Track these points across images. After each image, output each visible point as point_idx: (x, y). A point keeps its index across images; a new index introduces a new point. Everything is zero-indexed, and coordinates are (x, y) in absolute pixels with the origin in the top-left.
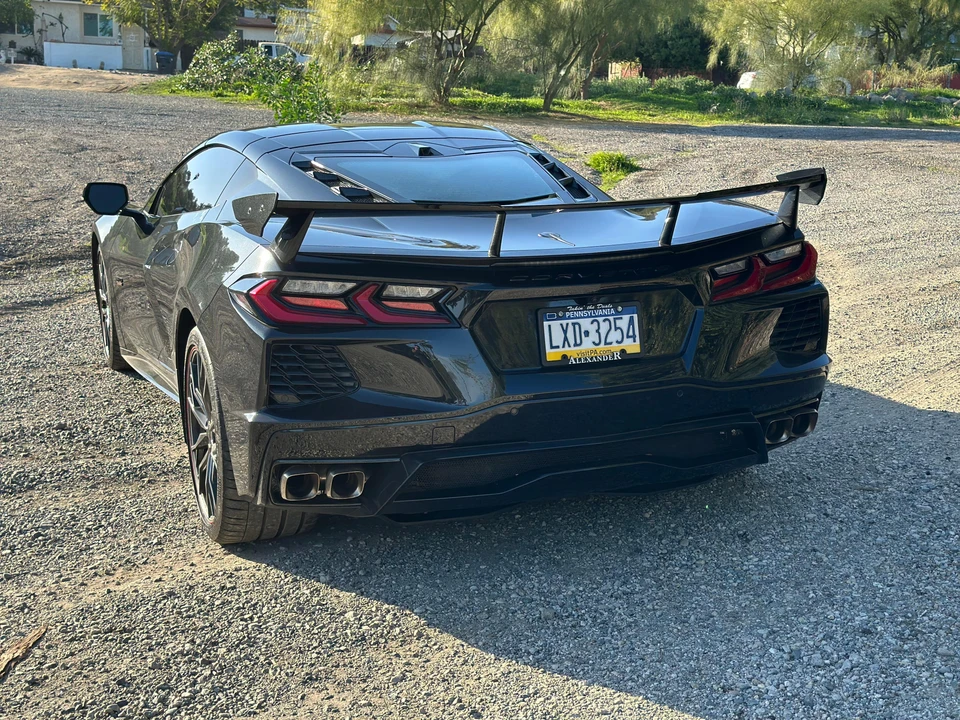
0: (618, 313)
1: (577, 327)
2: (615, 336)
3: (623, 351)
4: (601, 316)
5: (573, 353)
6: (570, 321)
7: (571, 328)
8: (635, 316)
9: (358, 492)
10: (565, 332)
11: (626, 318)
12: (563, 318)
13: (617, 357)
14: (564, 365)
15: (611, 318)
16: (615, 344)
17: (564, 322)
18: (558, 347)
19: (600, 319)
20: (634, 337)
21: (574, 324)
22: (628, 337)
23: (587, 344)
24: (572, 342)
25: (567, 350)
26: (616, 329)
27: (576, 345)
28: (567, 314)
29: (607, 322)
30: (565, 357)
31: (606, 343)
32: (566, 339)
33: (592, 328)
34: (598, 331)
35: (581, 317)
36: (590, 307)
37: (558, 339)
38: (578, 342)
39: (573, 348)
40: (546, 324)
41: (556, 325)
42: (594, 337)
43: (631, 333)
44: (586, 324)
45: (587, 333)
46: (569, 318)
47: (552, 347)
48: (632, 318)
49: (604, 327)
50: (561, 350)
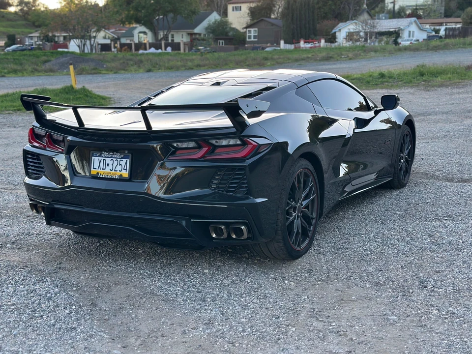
0: (122, 158)
1: (105, 161)
2: (119, 168)
3: (121, 175)
4: (115, 158)
5: (101, 171)
6: (103, 158)
7: (102, 161)
8: (128, 160)
10: (100, 163)
11: (125, 160)
12: (100, 156)
13: (117, 177)
14: (97, 177)
15: (119, 160)
16: (118, 172)
17: (100, 158)
18: (96, 169)
20: (126, 169)
21: (104, 160)
22: (124, 169)
23: (108, 170)
24: (102, 168)
25: (99, 171)
26: (120, 165)
28: (102, 155)
29: (117, 161)
30: (97, 173)
31: (115, 171)
32: (99, 166)
33: (110, 163)
34: (112, 164)
35: (107, 157)
36: (111, 153)
37: (96, 166)
38: (104, 168)
40: (93, 158)
41: (97, 159)
42: (110, 167)
44: (108, 160)
45: (108, 165)
47: (94, 168)
50: (97, 170)
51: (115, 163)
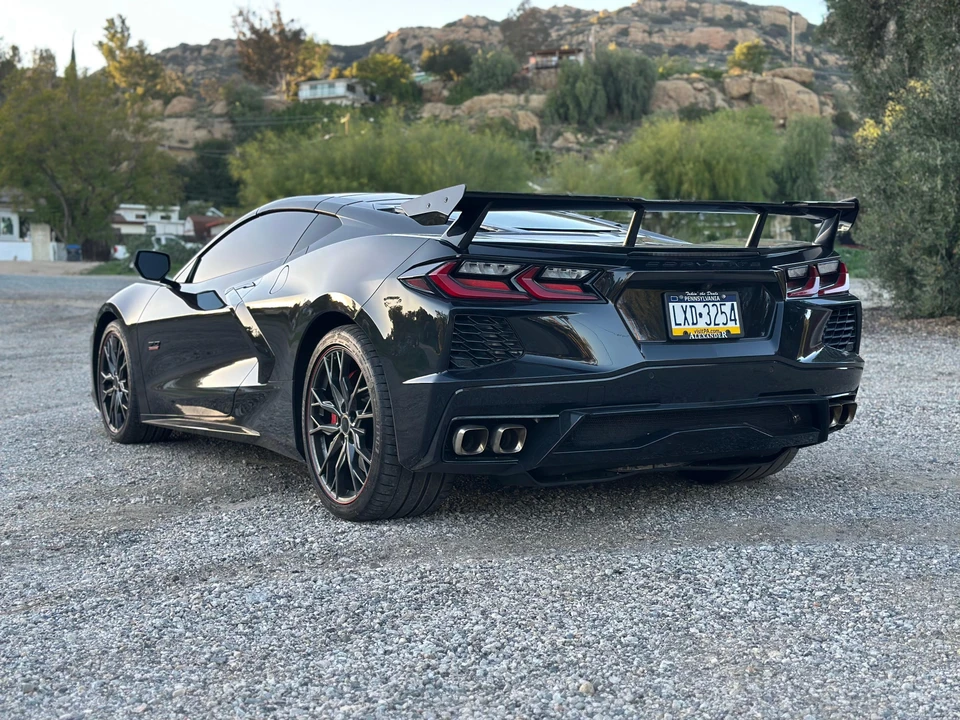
0: (722, 300)
1: (693, 309)
2: (721, 319)
3: (728, 332)
4: (710, 301)
5: (690, 328)
6: (688, 304)
7: (689, 309)
8: (735, 303)
9: (519, 447)
10: (685, 312)
11: (729, 304)
12: (683, 301)
13: (724, 336)
14: (685, 340)
15: (718, 304)
16: (721, 325)
17: (684, 304)
18: (680, 325)
19: (710, 304)
20: (735, 320)
21: (691, 307)
22: (731, 320)
23: (702, 324)
24: (691, 322)
25: (687, 327)
26: (722, 313)
27: (693, 324)
28: (686, 298)
29: (715, 307)
30: (686, 333)
31: (715, 324)
32: (686, 318)
33: (704, 311)
34: (708, 314)
35: (695, 302)
36: (702, 294)
37: (680, 320)
38: (695, 322)
39: (691, 326)
40: (671, 305)
41: (678, 306)
42: (706, 318)
43: (733, 317)
44: (699, 307)
45: (701, 315)
46: (687, 301)
47: (676, 324)
48: (733, 305)
49: (713, 311)
50: (682, 326)
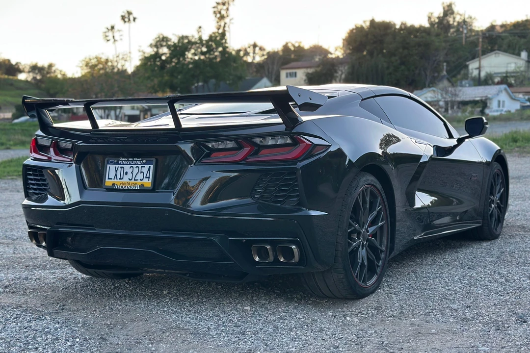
0: (143, 164)
1: (122, 169)
2: (140, 176)
3: (142, 185)
4: (136, 164)
5: (117, 181)
8: (152, 166)
10: (116, 171)
11: (147, 167)
12: (117, 163)
13: (138, 188)
14: (112, 189)
15: (140, 166)
16: (139, 181)
17: (117, 166)
18: (111, 179)
19: (135, 166)
20: (149, 178)
21: (121, 167)
22: (146, 177)
23: (126, 179)
24: (119, 177)
25: (115, 181)
26: (141, 172)
27: (120, 179)
28: (119, 162)
29: (138, 168)
30: (113, 184)
31: (135, 180)
32: (116, 175)
33: (130, 171)
34: (132, 173)
35: (125, 164)
36: (130, 159)
37: (112, 175)
38: (122, 177)
39: (119, 180)
40: (108, 166)
41: (113, 167)
42: (129, 176)
43: (148, 176)
44: (127, 168)
45: (126, 173)
46: (120, 164)
48: (150, 167)
50: (113, 180)
51: (136, 170)
